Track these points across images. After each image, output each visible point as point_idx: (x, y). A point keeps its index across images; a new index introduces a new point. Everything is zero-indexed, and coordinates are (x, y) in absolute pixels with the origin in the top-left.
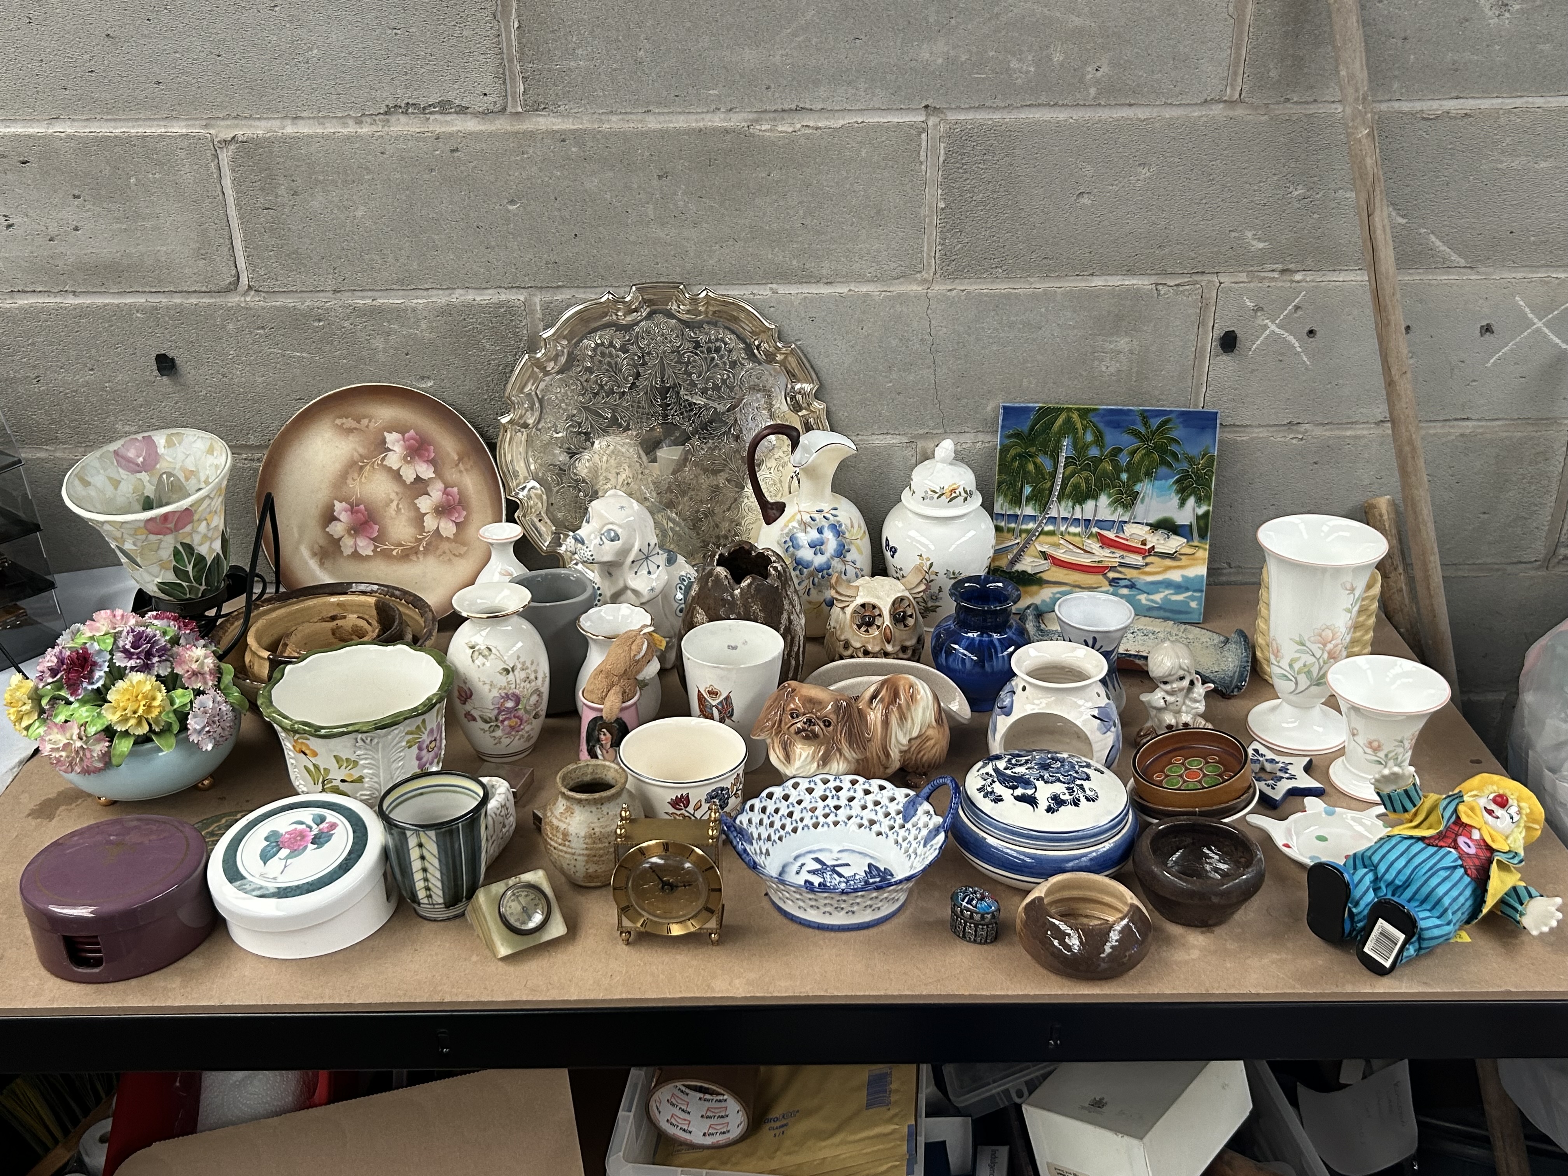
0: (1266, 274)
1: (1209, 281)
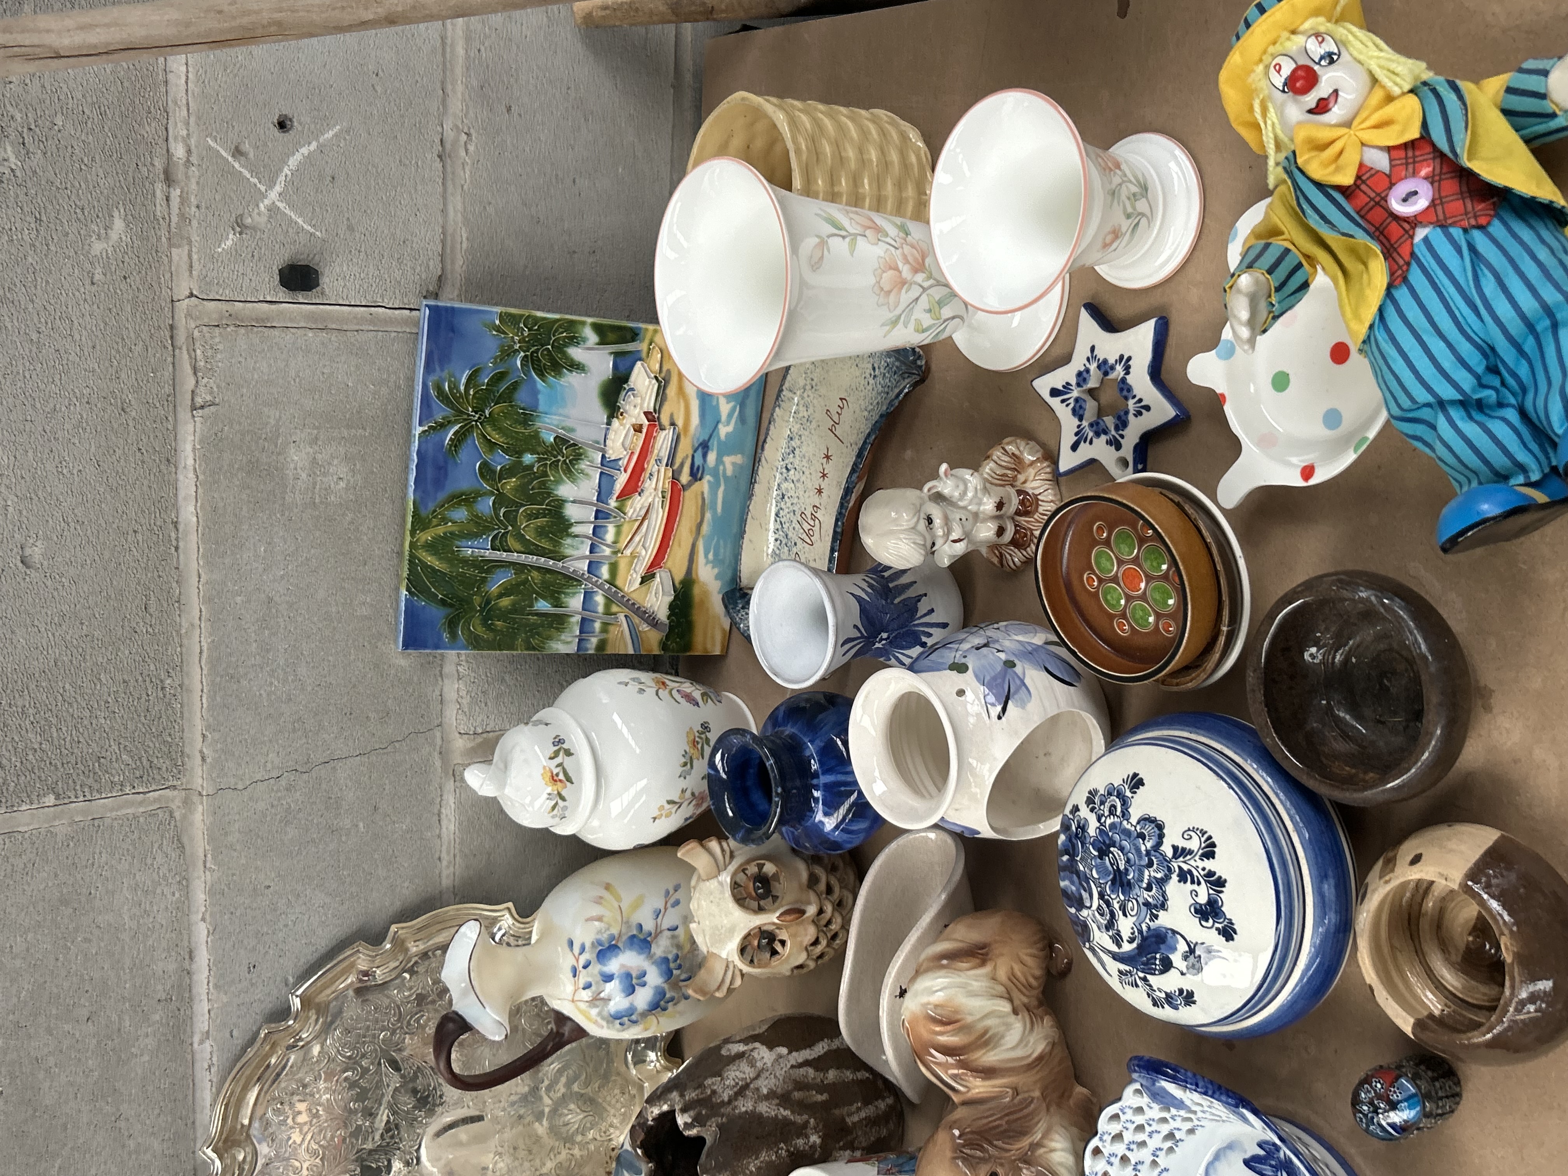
0: (175, 210)
1: (189, 315)
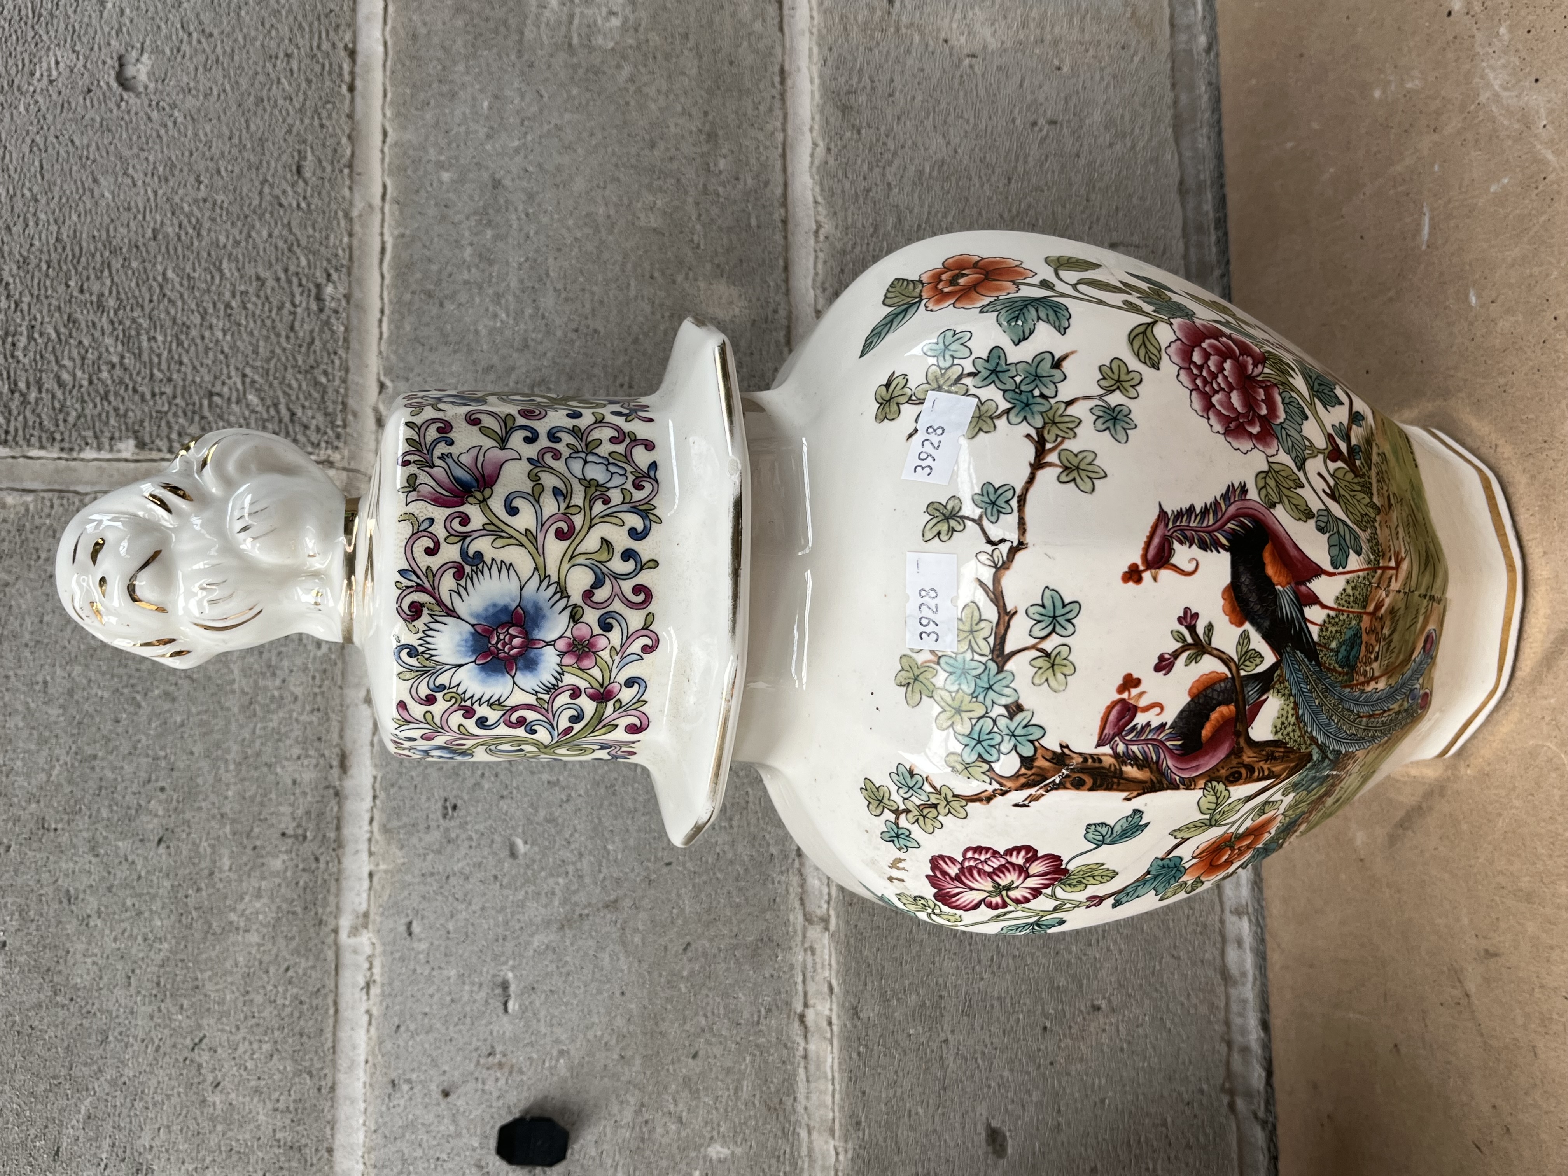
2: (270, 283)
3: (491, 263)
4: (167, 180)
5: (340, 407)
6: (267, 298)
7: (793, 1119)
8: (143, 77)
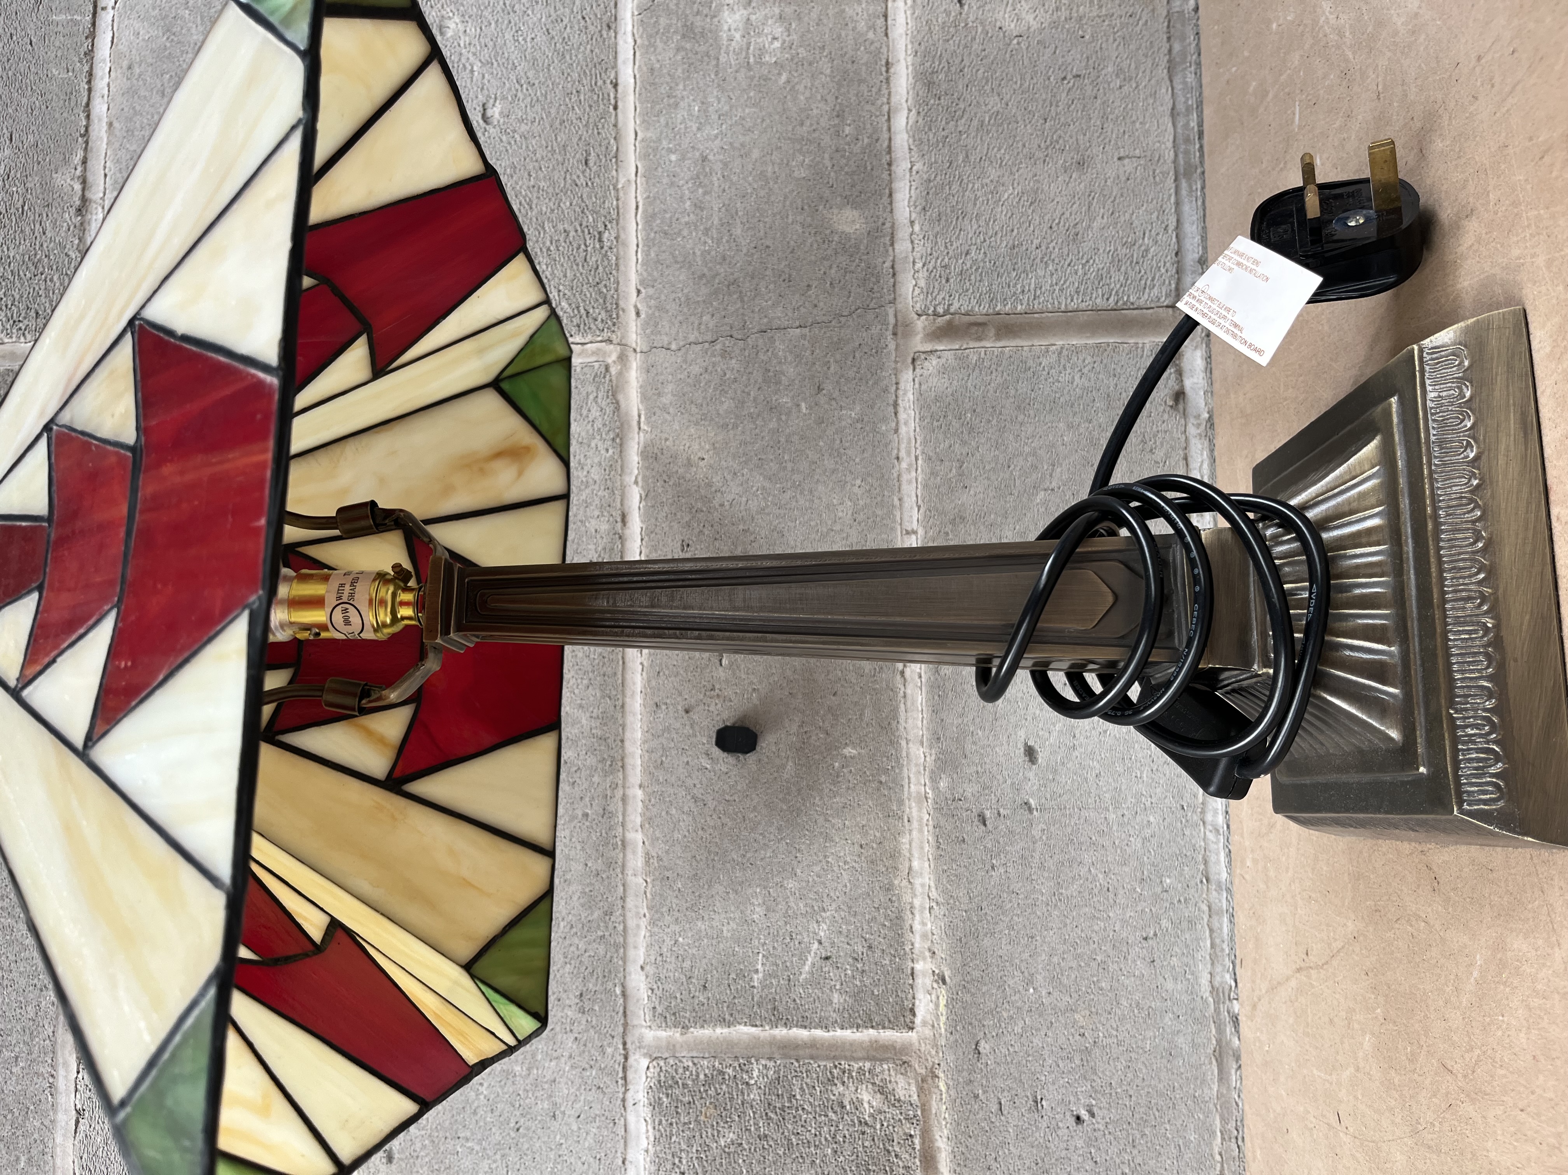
2: (572, 233)
3: (702, 209)
4: (512, 177)
5: (615, 306)
6: (570, 243)
7: (896, 734)
8: (497, 116)
